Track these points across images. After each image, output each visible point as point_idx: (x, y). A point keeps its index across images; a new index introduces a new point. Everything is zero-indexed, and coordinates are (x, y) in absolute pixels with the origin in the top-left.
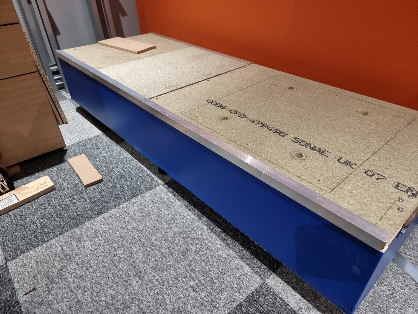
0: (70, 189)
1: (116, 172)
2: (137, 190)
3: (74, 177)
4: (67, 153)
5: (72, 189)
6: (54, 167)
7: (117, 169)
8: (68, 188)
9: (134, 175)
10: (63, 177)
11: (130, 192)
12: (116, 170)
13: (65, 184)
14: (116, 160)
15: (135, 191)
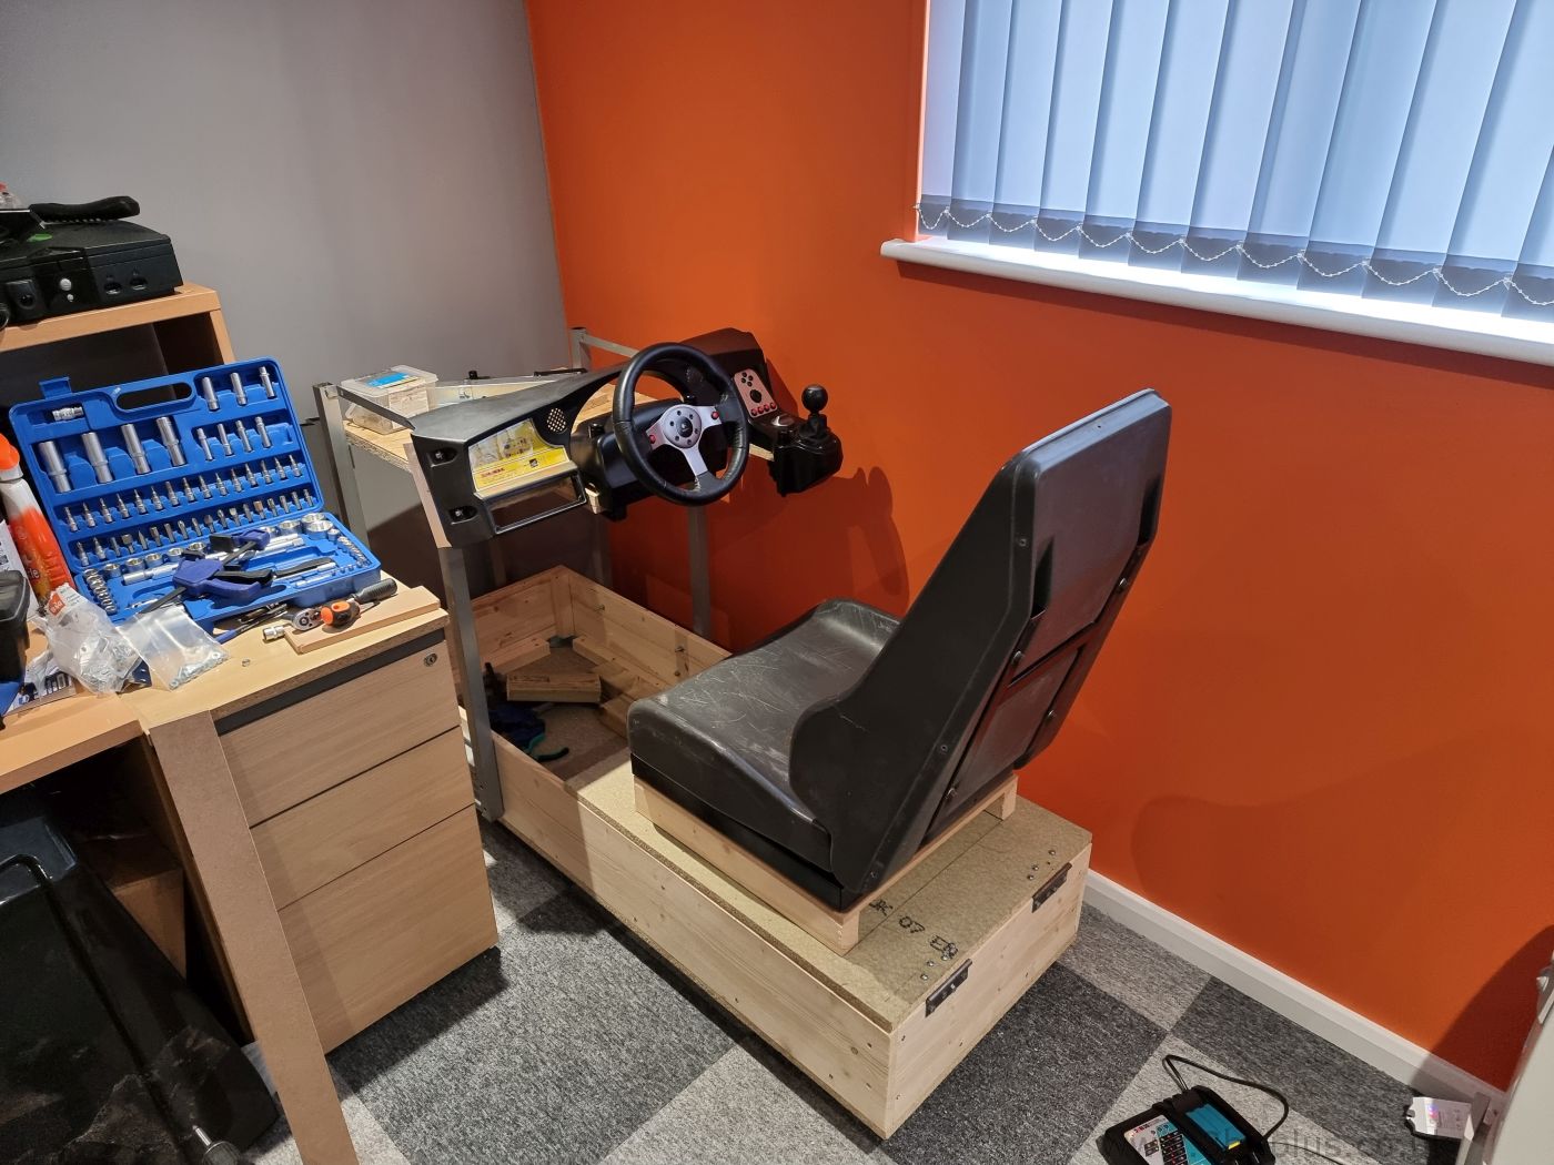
0: (549, 1064)
1: (635, 1006)
2: (698, 1054)
3: (544, 1029)
4: (502, 960)
5: (554, 1063)
6: (487, 1005)
7: (635, 998)
8: (544, 1063)
9: (679, 1013)
10: (520, 1031)
11: (684, 1062)
12: (635, 1002)
13: (532, 1052)
14: (626, 973)
15: (693, 1057)
